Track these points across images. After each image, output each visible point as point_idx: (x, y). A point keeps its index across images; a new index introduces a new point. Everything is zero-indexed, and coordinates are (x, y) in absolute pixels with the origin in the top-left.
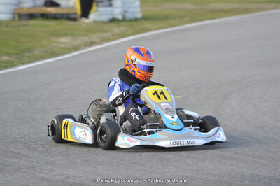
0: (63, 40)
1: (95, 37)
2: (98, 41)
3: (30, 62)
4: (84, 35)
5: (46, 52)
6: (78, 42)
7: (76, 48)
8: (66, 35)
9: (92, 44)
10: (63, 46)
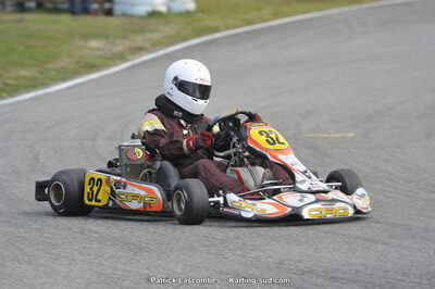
0: (94, 44)
1: (139, 40)
2: (147, 45)
3: (64, 80)
4: (123, 37)
5: (78, 63)
6: (120, 47)
7: (122, 57)
8: (96, 36)
9: (140, 50)
10: (99, 53)
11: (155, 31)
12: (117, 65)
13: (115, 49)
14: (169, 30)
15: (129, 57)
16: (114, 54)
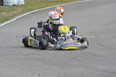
5: (2, 18)
9: (16, 15)
11: (17, 10)
12: (13, 19)
13: (10, 15)
14: (20, 10)
15: (15, 17)
16: (10, 16)
